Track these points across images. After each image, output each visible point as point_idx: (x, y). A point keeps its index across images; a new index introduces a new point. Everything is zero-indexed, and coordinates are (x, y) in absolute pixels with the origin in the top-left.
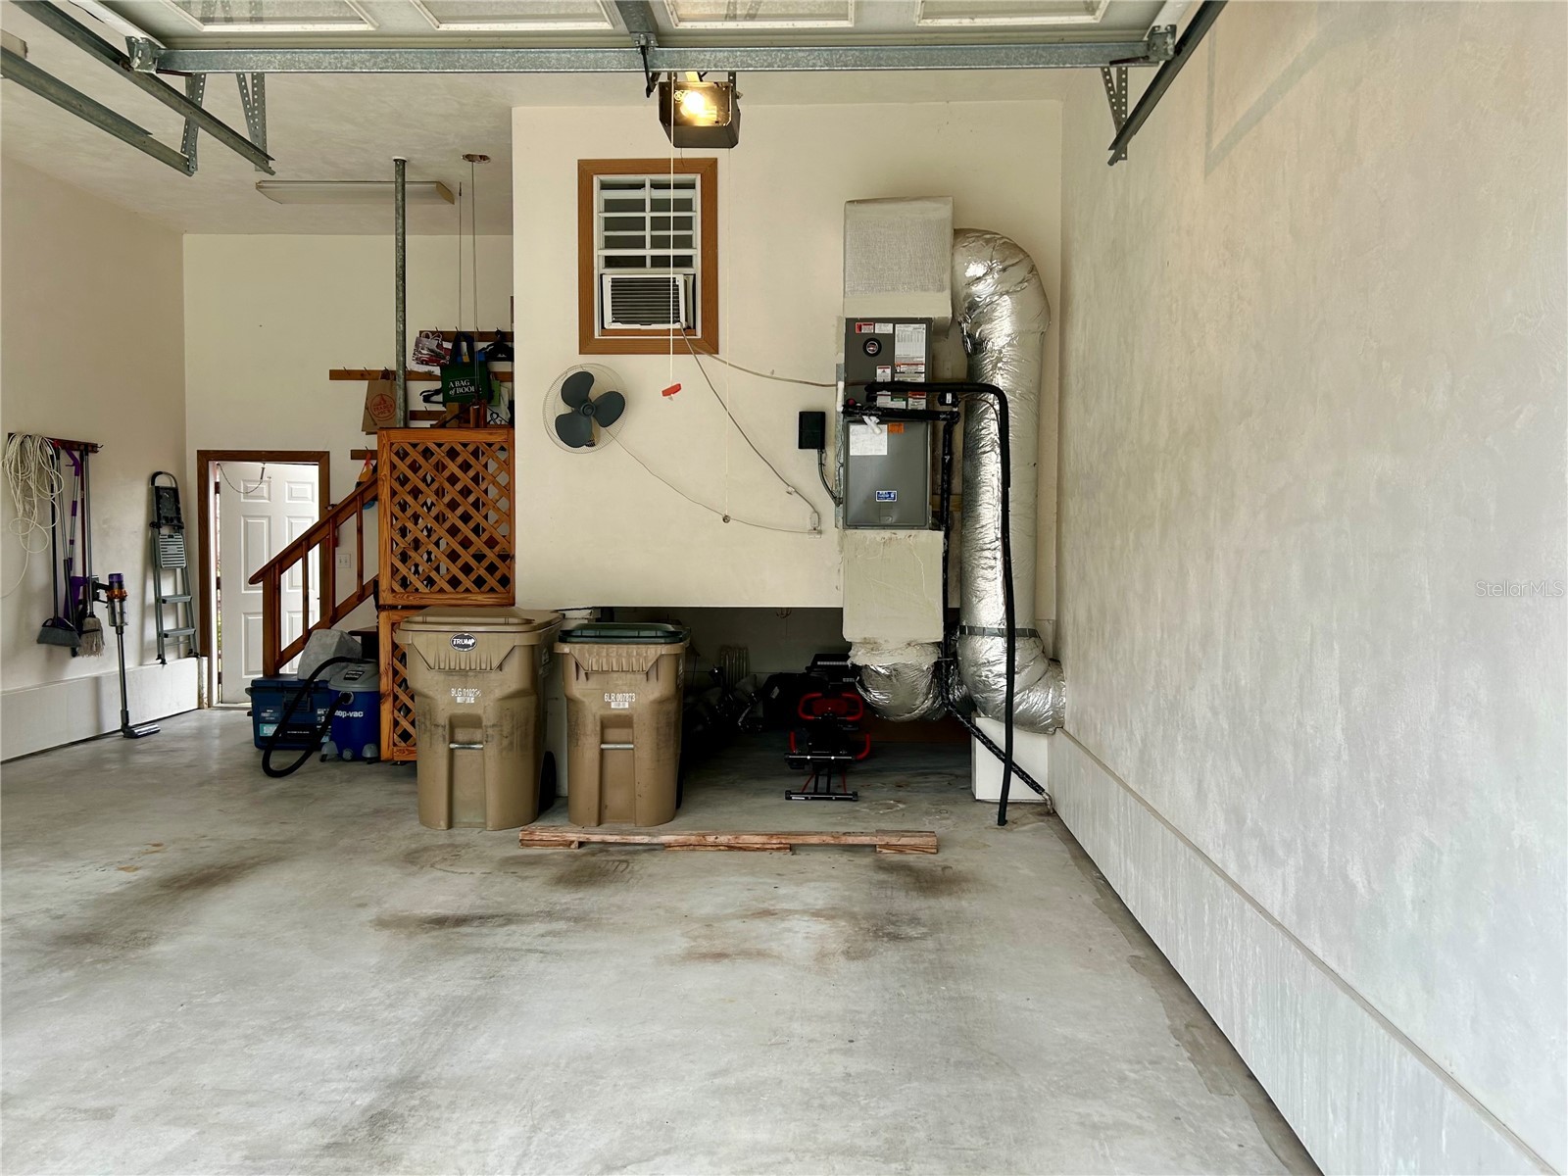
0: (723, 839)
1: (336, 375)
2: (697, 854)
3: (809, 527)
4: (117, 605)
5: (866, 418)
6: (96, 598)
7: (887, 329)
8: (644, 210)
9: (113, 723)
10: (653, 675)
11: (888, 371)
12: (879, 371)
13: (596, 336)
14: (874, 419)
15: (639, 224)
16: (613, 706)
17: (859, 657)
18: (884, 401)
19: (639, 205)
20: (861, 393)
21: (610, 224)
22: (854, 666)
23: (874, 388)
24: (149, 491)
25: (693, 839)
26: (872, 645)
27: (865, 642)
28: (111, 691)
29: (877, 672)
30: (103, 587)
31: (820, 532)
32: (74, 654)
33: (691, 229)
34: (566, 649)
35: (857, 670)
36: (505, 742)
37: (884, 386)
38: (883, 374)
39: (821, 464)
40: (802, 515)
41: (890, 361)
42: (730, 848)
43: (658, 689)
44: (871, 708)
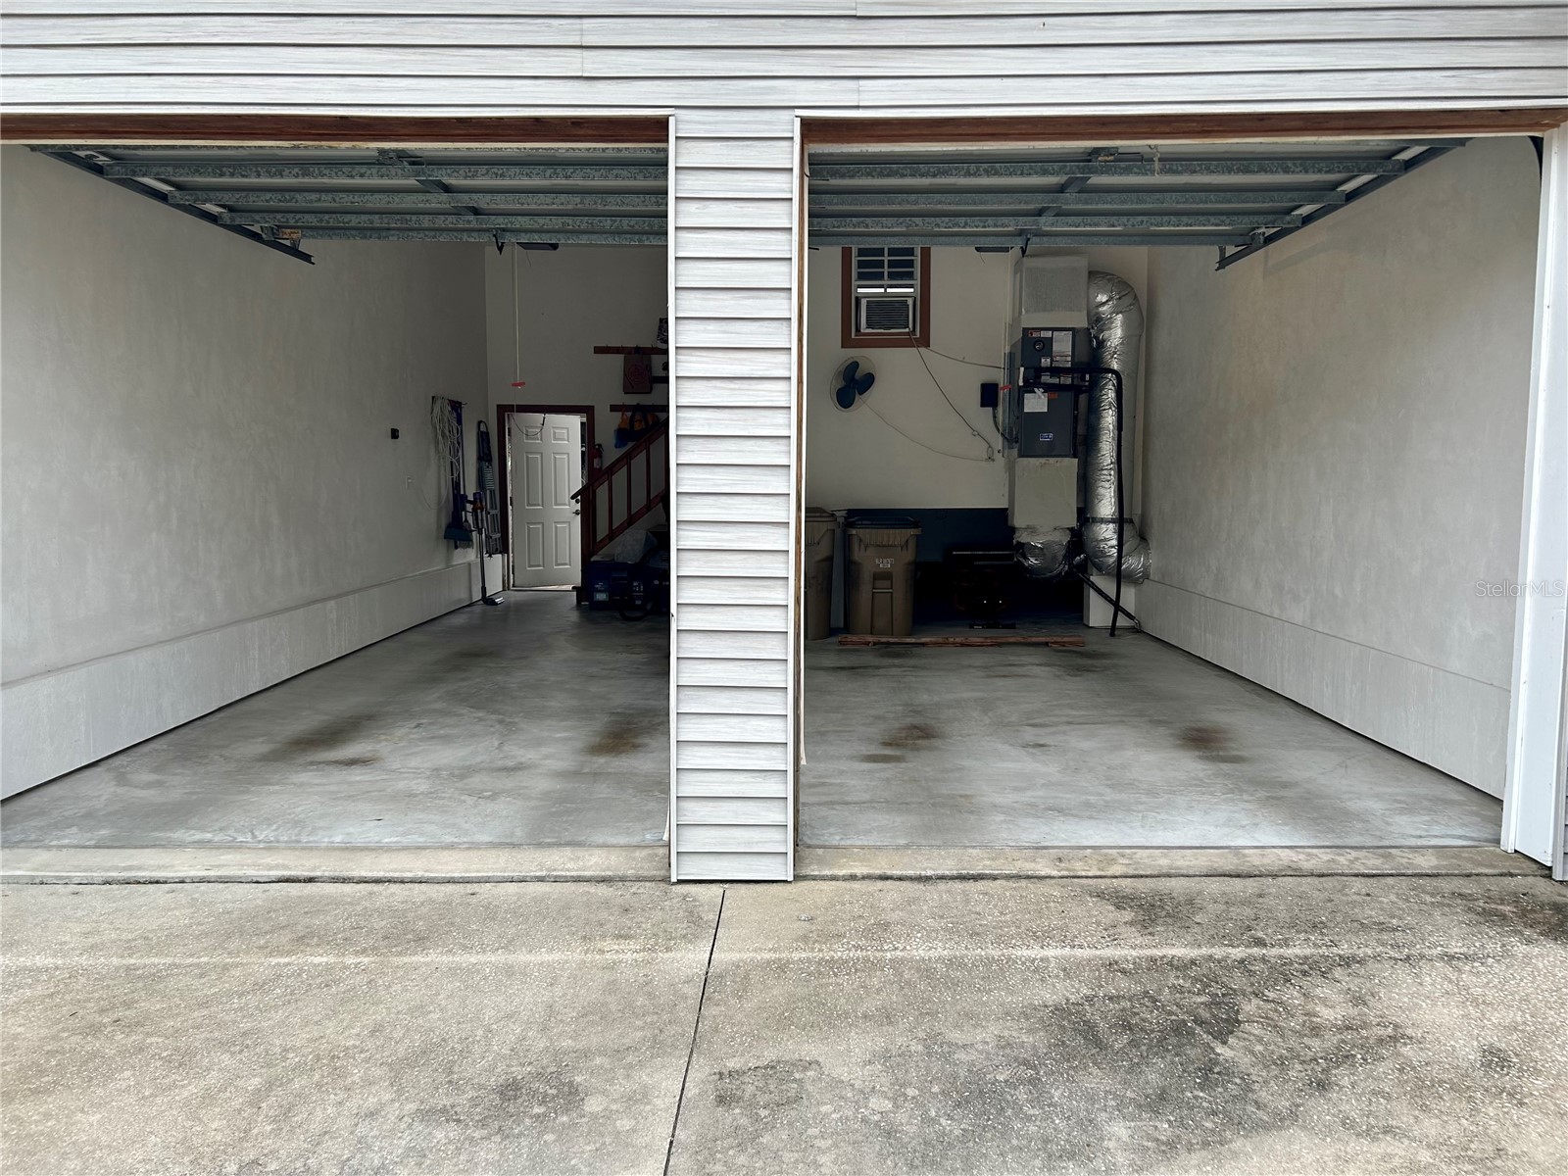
0: (958, 640)
1: (599, 350)
2: (943, 648)
3: (986, 457)
4: (479, 514)
5: (1036, 390)
6: (464, 509)
7: (1049, 334)
8: (883, 256)
9: (477, 596)
10: (904, 548)
11: (1049, 360)
12: (1043, 360)
13: (853, 336)
14: (1041, 390)
15: (881, 264)
16: (881, 566)
17: (1022, 537)
18: (1046, 378)
19: (880, 252)
20: (1032, 373)
21: (861, 264)
22: (1019, 543)
23: (1040, 371)
24: (478, 434)
25: (941, 640)
26: (1032, 530)
27: (1028, 528)
28: (476, 572)
29: (1035, 546)
30: (470, 502)
31: (993, 460)
32: (456, 548)
33: (913, 267)
34: (854, 532)
35: (1021, 545)
36: (819, 587)
37: (1046, 369)
38: (1045, 362)
39: (995, 417)
40: (980, 448)
41: (1050, 354)
42: (963, 645)
43: (909, 555)
44: (1031, 570)
